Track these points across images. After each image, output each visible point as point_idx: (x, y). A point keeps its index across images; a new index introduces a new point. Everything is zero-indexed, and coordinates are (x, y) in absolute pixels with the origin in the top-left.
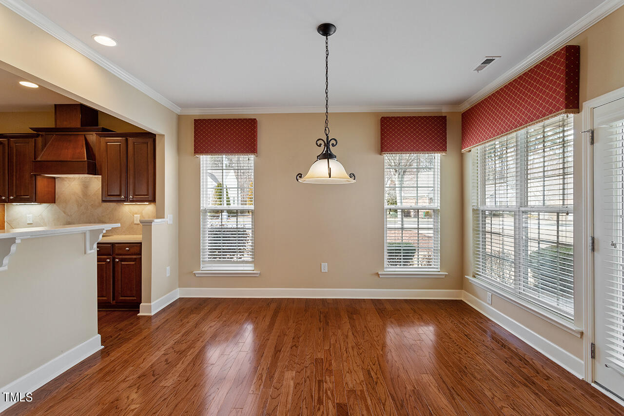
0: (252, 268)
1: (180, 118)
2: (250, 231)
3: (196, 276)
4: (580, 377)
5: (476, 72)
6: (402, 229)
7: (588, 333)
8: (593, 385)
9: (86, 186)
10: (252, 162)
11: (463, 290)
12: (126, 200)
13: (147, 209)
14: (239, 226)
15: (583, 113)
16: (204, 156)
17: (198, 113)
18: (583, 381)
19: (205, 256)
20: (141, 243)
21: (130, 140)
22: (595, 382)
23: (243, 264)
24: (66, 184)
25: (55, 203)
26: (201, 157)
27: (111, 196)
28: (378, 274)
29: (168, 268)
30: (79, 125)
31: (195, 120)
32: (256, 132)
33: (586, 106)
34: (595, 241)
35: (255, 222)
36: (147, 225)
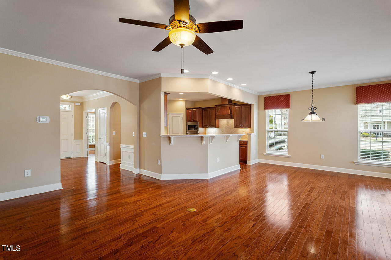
0: (288, 154)
1: (259, 97)
2: (287, 139)
3: (265, 155)
6: (371, 141)
9: (228, 122)
10: (288, 112)
12: (242, 127)
13: (247, 130)
16: (268, 110)
17: (266, 94)
19: (267, 148)
20: (247, 141)
21: (243, 106)
23: (284, 152)
24: (222, 121)
25: (219, 127)
26: (267, 111)
27: (237, 126)
28: (353, 163)
29: (255, 151)
30: (227, 103)
31: (265, 97)
32: (290, 100)
35: (289, 136)
36: (249, 135)
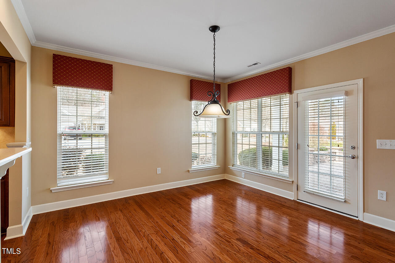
0: (107, 178)
1: (33, 49)
3: (53, 192)
4: (292, 199)
5: (248, 67)
6: (199, 144)
7: (295, 181)
8: (298, 201)
10: (108, 97)
11: (225, 174)
14: (78, 147)
15: (294, 94)
16: (61, 87)
18: (294, 200)
19: (60, 173)
22: (298, 199)
23: (98, 176)
26: (58, 87)
28: (189, 171)
29: (28, 189)
31: (54, 54)
32: (112, 75)
33: (295, 92)
34: (298, 145)
